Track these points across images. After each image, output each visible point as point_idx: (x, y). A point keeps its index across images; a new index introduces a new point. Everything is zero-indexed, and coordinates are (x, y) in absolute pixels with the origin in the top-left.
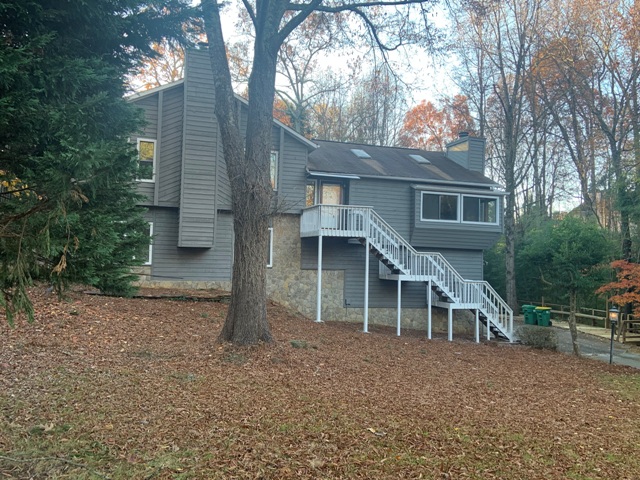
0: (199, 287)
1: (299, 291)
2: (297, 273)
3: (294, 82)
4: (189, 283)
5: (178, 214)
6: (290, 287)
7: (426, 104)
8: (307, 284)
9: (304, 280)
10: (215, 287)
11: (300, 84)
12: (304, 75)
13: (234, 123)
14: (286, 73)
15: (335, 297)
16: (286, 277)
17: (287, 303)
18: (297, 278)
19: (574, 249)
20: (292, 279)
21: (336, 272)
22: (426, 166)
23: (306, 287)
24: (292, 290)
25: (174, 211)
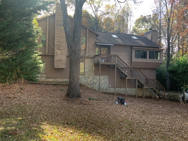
0: (61, 81)
1: (94, 82)
2: (93, 77)
3: (94, 11)
4: (58, 80)
5: (54, 57)
6: (91, 81)
7: (143, 17)
8: (96, 80)
9: (95, 79)
10: (66, 81)
11: (96, 12)
12: (98, 9)
13: (69, 29)
14: (91, 8)
15: (105, 84)
16: (89, 78)
17: (90, 86)
18: (93, 78)
19: (184, 68)
20: (91, 78)
21: (106, 76)
22: (137, 40)
23: (96, 81)
24: (91, 82)
25: (53, 56)
